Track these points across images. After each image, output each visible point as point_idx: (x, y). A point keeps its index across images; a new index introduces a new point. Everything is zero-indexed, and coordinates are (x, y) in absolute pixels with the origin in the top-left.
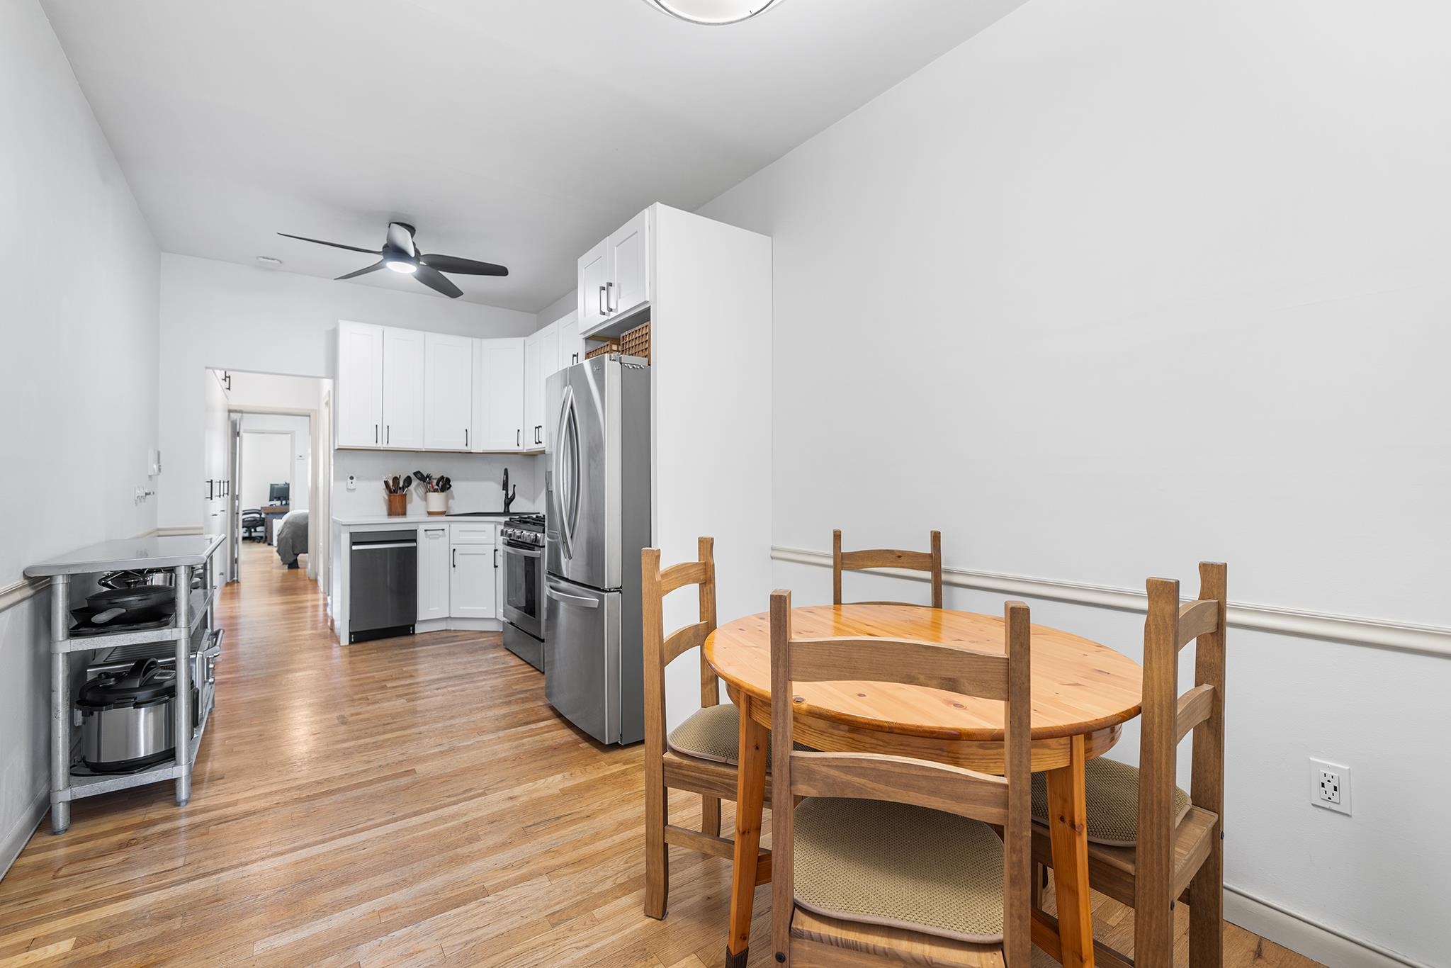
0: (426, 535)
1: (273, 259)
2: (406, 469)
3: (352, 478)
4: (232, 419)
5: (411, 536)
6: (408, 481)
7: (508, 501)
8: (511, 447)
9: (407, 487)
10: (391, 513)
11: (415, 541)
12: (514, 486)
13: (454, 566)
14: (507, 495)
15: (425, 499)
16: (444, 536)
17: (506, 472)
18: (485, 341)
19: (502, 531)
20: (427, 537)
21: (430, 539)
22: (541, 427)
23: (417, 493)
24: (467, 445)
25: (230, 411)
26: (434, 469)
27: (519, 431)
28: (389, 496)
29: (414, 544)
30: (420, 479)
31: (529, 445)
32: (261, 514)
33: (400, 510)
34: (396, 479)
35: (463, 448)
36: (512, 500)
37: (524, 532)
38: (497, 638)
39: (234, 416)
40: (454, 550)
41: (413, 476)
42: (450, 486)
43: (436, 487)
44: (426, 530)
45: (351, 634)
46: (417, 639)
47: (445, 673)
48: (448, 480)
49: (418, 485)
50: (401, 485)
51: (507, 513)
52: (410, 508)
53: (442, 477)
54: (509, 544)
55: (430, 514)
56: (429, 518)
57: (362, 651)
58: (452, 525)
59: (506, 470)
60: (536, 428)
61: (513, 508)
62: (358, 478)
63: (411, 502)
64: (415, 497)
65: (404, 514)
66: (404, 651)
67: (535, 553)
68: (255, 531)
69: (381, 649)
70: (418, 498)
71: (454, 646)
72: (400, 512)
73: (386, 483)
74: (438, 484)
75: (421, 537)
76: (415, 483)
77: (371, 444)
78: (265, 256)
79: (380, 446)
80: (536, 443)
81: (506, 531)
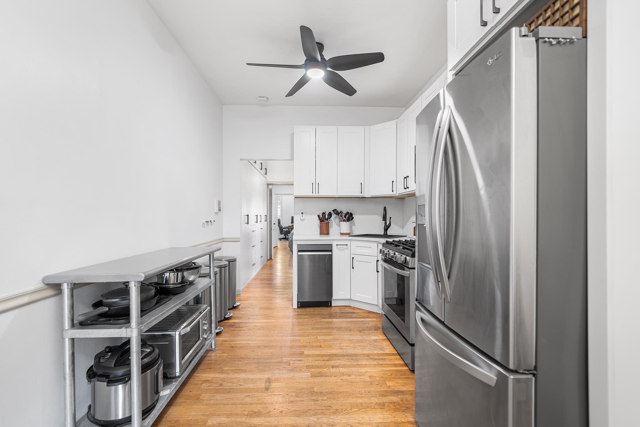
0: (337, 248)
1: (264, 97)
2: (328, 208)
3: (302, 213)
4: (269, 188)
5: (329, 248)
6: (330, 215)
7: (387, 228)
8: (389, 193)
9: (329, 218)
10: (321, 233)
11: (331, 251)
12: (390, 218)
13: (353, 268)
14: (386, 223)
15: (339, 225)
16: (347, 249)
17: (385, 209)
18: (372, 127)
19: (381, 250)
20: (337, 249)
21: (339, 250)
22: (408, 177)
23: (335, 222)
24: (361, 193)
25: (268, 185)
26: (344, 208)
27: (393, 181)
28: (320, 223)
29: (330, 253)
30: (336, 214)
31: (400, 191)
32: (289, 229)
33: (325, 232)
34: (324, 214)
35: (359, 194)
36: (389, 227)
37: (397, 253)
38: (378, 319)
39: (270, 187)
40: (353, 258)
41: (332, 212)
42: (353, 218)
43: (345, 219)
44: (337, 245)
45: (298, 302)
46: (333, 310)
47: (341, 349)
48: (351, 214)
49: (335, 217)
50: (327, 217)
51: (385, 235)
52: (331, 230)
53: (348, 213)
54: (385, 261)
55: (342, 234)
56: (341, 237)
57: (302, 315)
58: (352, 243)
59: (385, 208)
60: (405, 178)
61: (389, 232)
62: (305, 213)
63: (332, 227)
64: (334, 224)
65: (328, 234)
66: (323, 320)
67: (405, 273)
68: (287, 236)
69: (312, 315)
70: (336, 225)
71: (351, 322)
72: (326, 233)
73: (319, 216)
74: (345, 217)
75: (334, 248)
76: (334, 216)
77: (310, 194)
78: (260, 96)
79: (315, 195)
80: (405, 189)
81: (384, 251)
